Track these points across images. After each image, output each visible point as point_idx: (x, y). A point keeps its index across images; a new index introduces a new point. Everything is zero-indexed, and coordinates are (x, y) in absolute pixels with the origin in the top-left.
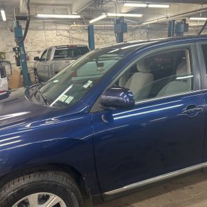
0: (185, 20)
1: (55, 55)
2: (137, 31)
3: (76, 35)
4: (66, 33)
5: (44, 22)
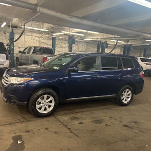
0: (106, 42)
1: (34, 51)
2: (80, 43)
4: (38, 39)
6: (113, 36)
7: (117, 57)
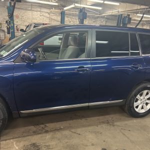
2: (98, 19)
3: (54, 17)
5: (32, 5)
6: (139, 7)
7: (129, 32)
